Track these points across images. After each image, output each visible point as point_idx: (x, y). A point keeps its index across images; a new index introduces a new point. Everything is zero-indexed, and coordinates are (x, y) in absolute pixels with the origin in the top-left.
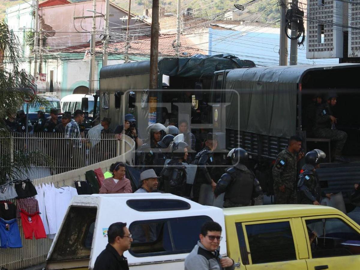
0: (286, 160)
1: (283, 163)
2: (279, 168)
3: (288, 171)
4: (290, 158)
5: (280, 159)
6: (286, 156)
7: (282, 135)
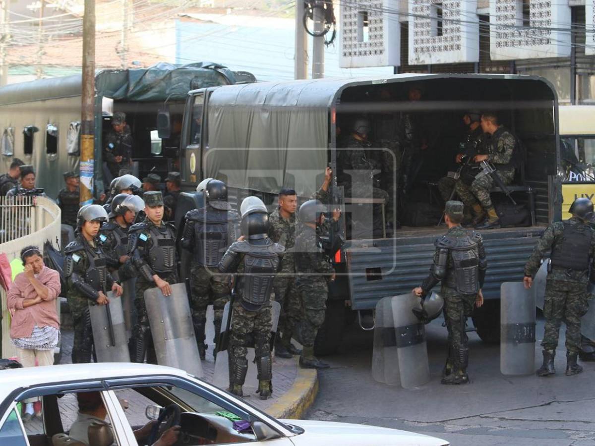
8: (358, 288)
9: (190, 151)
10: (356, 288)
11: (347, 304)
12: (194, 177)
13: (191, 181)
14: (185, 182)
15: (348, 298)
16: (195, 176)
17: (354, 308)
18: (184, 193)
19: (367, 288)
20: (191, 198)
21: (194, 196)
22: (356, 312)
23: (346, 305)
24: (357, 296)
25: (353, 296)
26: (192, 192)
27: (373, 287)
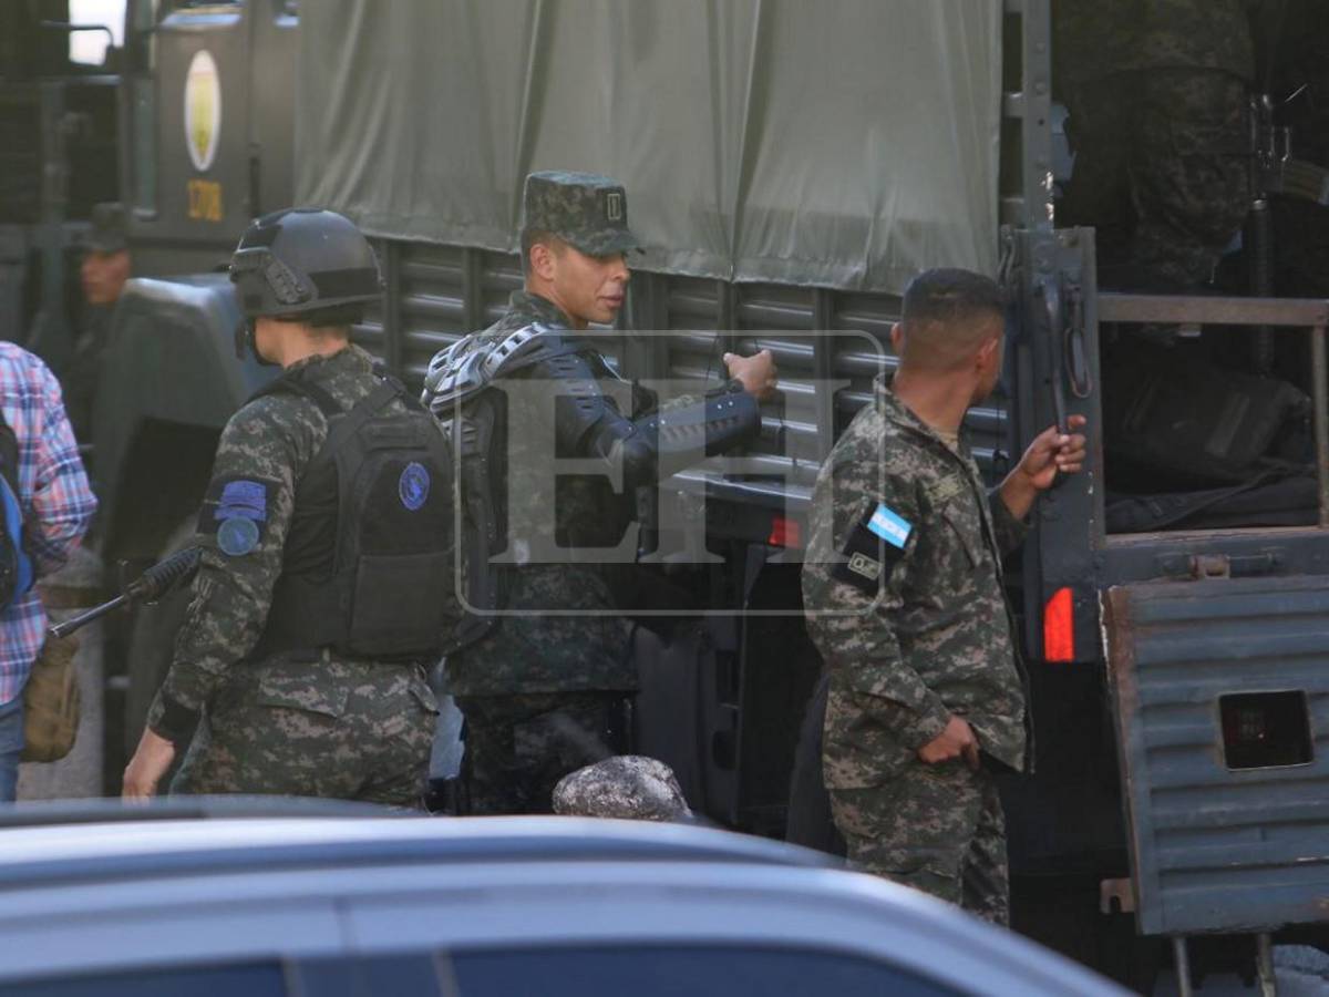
0: (910, 502)
1: (890, 527)
2: (867, 587)
3: (937, 600)
4: (944, 472)
5: (865, 501)
6: (906, 464)
7: (857, 268)
8: (1167, 811)
9: (184, 43)
10: (1161, 811)
11: (1115, 902)
12: (211, 192)
13: (194, 213)
14: (153, 219)
15: (1120, 865)
16: (215, 187)
17: (1149, 925)
18: (146, 282)
19: (1227, 807)
20: (189, 310)
21: (211, 301)
22: (1164, 944)
23: (1106, 908)
24: (1174, 853)
25: (1145, 857)
26: (195, 277)
27: (1262, 804)
